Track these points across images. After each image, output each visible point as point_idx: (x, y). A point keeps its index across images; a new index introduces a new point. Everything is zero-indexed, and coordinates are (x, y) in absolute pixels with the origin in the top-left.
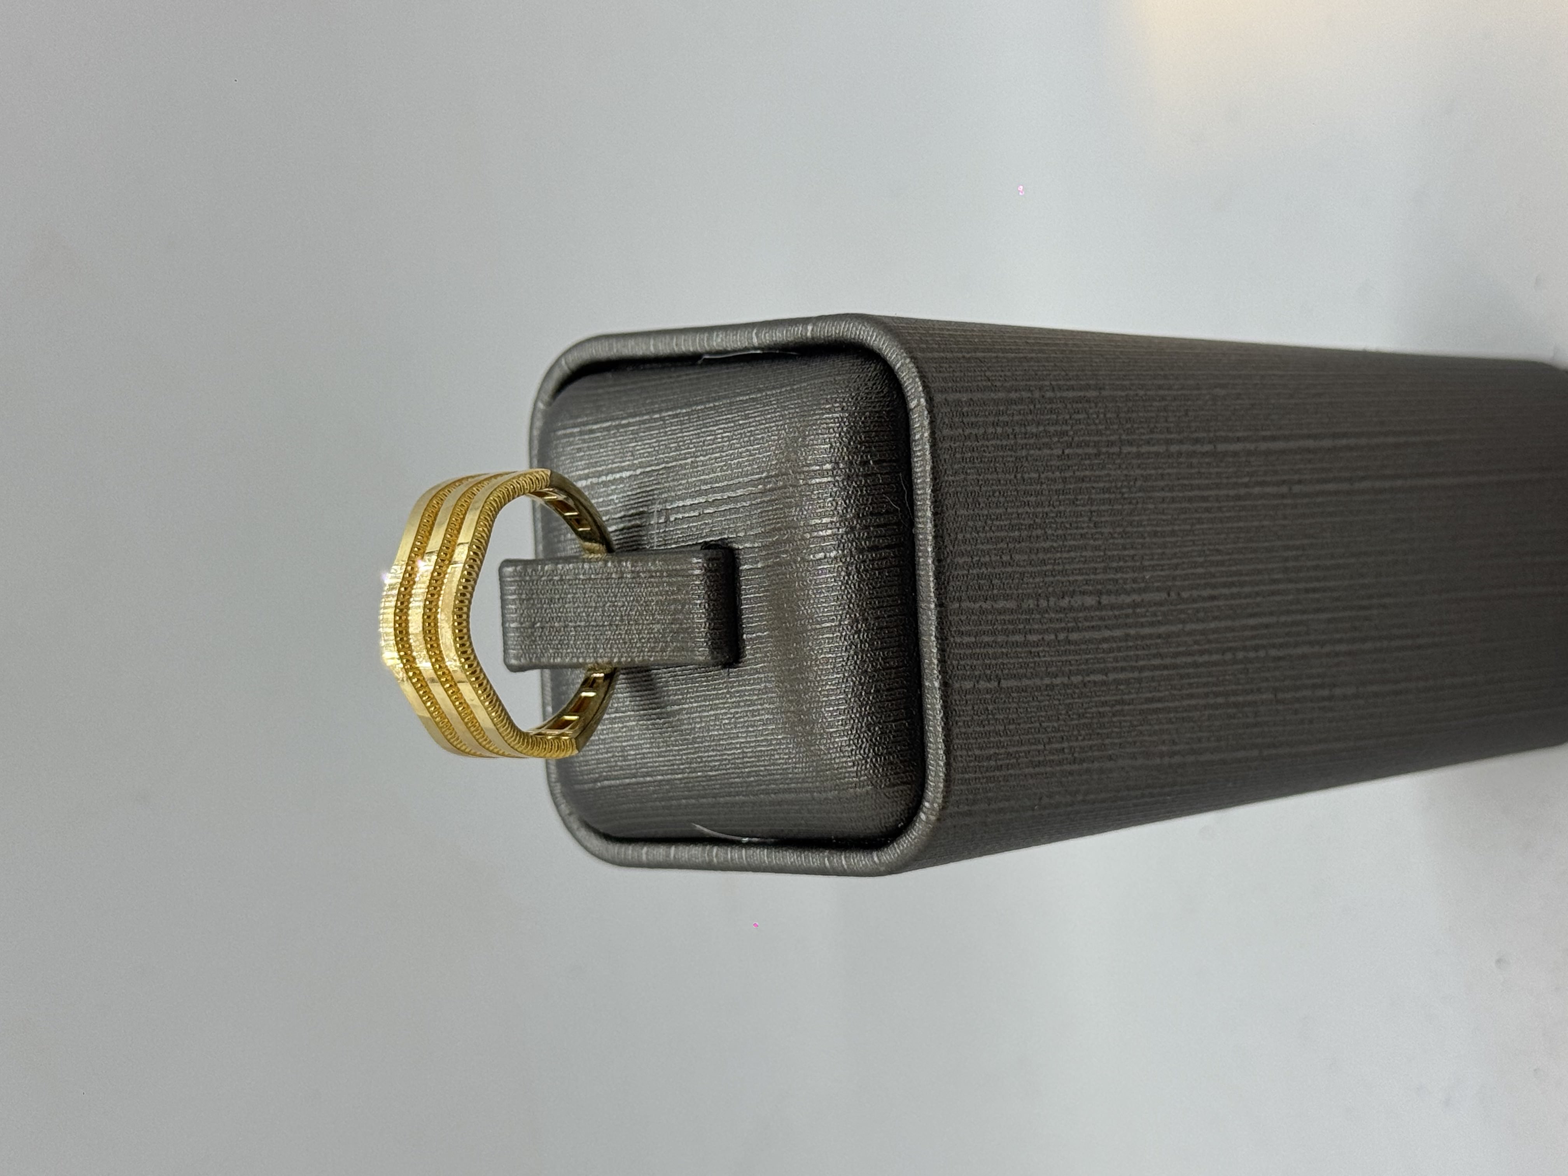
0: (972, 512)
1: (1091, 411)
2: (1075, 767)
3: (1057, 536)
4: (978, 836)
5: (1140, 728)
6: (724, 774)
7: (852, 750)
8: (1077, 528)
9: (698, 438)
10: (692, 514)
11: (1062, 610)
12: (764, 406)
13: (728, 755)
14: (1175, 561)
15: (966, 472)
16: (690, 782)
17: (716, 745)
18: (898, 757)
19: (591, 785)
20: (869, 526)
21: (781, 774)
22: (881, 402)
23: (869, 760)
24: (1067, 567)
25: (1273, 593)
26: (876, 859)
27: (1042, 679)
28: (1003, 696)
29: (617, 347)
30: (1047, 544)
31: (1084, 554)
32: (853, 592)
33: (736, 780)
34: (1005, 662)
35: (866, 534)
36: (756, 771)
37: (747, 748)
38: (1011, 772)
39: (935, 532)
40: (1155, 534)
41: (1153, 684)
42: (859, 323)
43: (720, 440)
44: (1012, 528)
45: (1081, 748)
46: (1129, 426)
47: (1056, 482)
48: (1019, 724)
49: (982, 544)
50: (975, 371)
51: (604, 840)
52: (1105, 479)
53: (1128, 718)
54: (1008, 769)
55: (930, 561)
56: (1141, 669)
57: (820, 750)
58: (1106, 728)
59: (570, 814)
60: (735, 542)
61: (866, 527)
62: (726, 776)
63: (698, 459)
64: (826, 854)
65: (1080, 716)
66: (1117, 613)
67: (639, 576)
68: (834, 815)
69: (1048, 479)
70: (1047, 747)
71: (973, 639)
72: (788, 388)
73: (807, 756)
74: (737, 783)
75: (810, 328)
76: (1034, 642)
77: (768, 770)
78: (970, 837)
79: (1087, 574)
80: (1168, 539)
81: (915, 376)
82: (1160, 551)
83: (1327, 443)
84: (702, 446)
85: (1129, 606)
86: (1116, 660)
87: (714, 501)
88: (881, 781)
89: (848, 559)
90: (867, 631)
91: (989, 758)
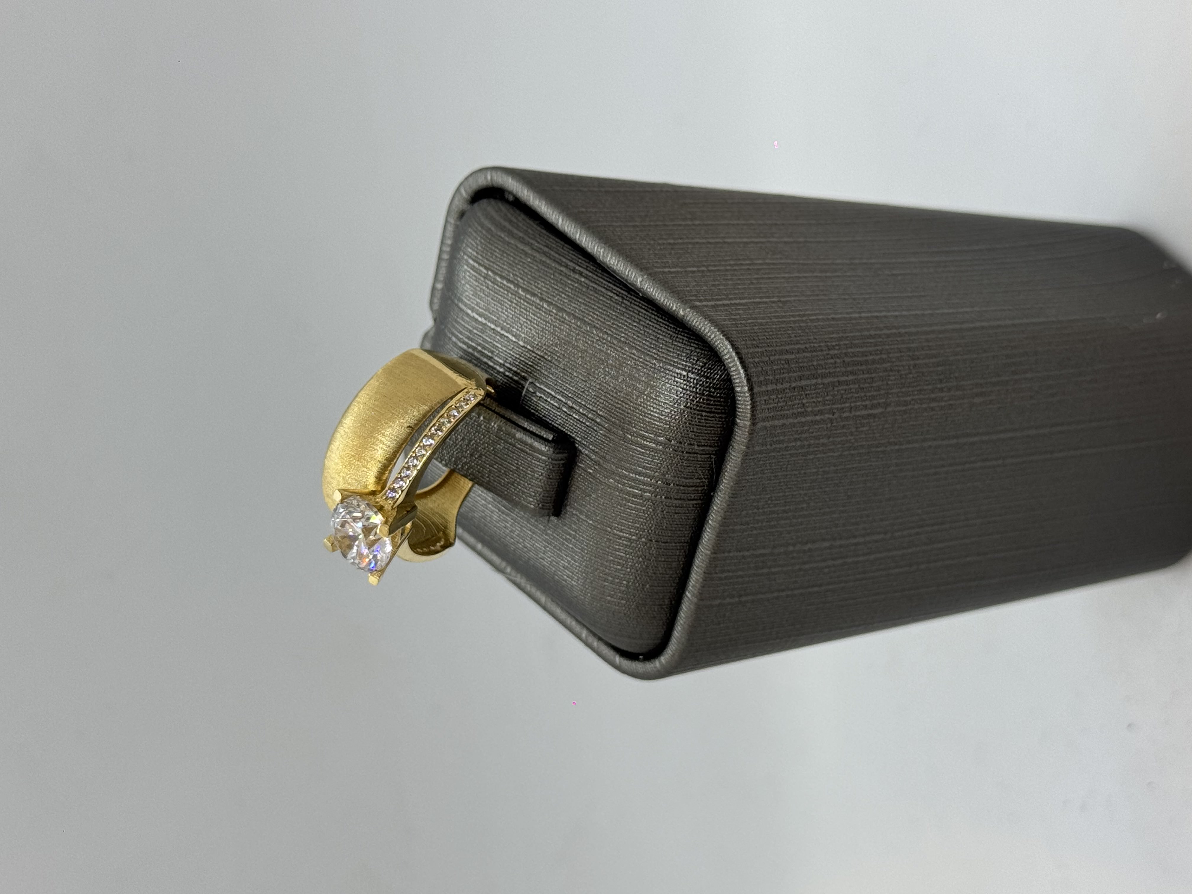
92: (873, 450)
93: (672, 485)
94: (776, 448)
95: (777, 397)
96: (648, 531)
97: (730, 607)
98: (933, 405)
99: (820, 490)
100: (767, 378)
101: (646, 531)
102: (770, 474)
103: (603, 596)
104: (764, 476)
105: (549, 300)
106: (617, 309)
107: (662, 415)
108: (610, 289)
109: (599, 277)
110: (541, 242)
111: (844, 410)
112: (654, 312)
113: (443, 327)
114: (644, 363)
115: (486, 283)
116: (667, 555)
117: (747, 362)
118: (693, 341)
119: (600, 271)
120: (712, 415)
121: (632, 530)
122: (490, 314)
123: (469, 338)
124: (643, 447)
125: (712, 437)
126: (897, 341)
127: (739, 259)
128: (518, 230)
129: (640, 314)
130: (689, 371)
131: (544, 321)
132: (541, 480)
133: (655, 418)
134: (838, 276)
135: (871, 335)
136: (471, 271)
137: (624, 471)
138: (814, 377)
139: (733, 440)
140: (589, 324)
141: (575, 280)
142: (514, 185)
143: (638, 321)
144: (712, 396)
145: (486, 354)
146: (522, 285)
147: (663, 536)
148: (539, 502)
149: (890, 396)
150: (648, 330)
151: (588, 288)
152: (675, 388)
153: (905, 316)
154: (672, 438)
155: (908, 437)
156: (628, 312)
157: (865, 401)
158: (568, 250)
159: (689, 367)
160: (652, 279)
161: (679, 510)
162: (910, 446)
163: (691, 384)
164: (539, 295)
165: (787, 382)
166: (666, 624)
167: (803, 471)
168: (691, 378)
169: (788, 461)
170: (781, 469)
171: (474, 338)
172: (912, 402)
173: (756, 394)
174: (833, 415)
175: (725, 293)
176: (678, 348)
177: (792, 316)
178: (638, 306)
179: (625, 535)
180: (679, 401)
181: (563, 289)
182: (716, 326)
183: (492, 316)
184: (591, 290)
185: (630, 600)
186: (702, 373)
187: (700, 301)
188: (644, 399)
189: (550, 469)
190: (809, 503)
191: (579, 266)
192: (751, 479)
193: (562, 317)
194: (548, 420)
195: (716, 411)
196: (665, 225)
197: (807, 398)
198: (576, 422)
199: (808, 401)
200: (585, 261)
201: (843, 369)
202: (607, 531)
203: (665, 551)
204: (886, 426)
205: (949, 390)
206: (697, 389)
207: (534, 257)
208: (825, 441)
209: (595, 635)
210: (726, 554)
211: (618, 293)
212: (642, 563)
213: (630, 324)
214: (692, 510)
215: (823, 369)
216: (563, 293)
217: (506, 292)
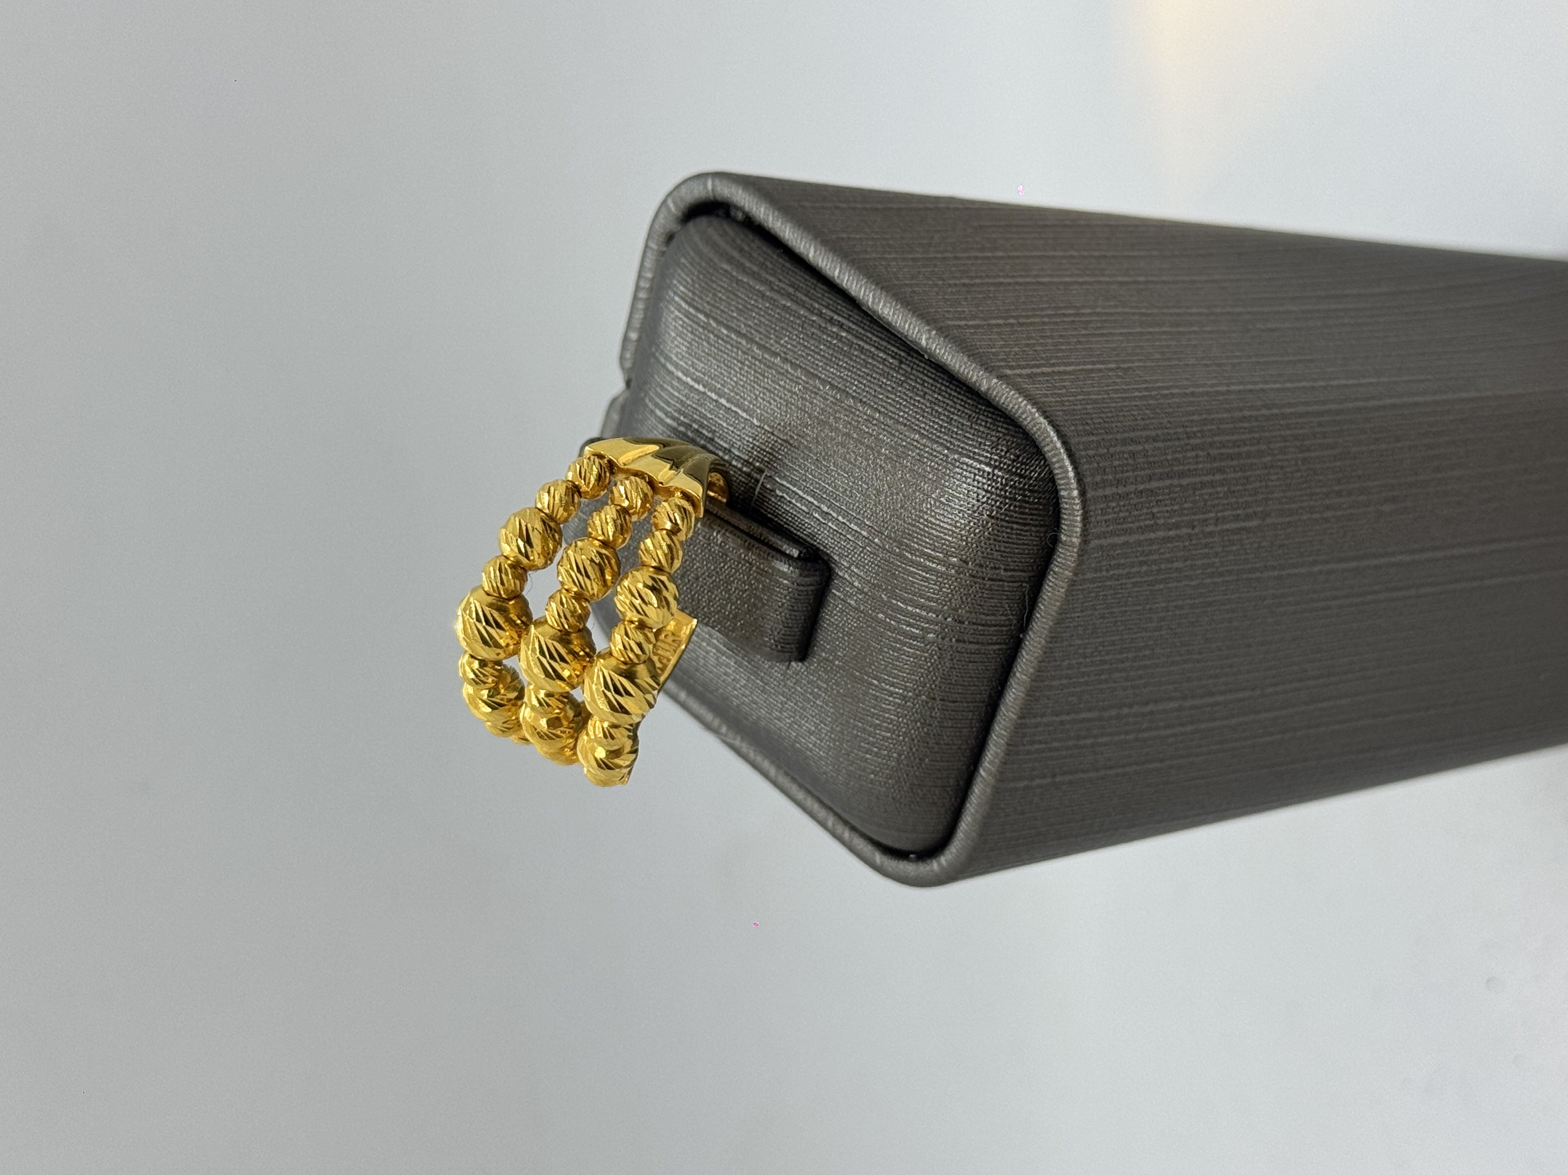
92: (1245, 576)
93: (967, 623)
94: (1115, 574)
95: (1118, 504)
96: (931, 685)
97: (1038, 791)
98: (1329, 514)
99: (1169, 631)
100: (1106, 477)
101: (928, 685)
102: (1102, 611)
103: (863, 773)
104: (1096, 613)
105: (798, 362)
106: (893, 376)
107: (956, 527)
108: (882, 348)
109: (866, 331)
110: (784, 280)
111: (1208, 522)
112: (944, 382)
113: (643, 395)
114: (931, 454)
115: (706, 335)
116: (955, 719)
117: (1077, 456)
118: (1000, 424)
119: (868, 323)
120: (1027, 528)
121: (908, 684)
122: (712, 379)
123: (679, 411)
124: (928, 570)
125: (1025, 558)
126: (1281, 426)
127: (1060, 308)
128: (751, 261)
129: (926, 385)
130: (995, 467)
131: (790, 391)
132: (781, 613)
133: (946, 531)
134: (1195, 332)
135: (1245, 418)
136: (686, 319)
137: (899, 603)
138: (1169, 476)
139: (1055, 562)
140: (853, 397)
141: (832, 334)
142: (745, 199)
143: (922, 393)
144: (1027, 502)
145: (704, 435)
146: (757, 339)
147: (951, 692)
148: (777, 643)
149: (1271, 502)
150: (937, 408)
151: (851, 347)
152: (976, 489)
153: (1289, 389)
154: (969, 559)
155: (1292, 558)
156: (910, 382)
157: (1236, 509)
158: (823, 292)
159: (996, 461)
160: (944, 335)
161: (974, 658)
162: (1296, 571)
163: (999, 485)
164: (783, 355)
165: (1132, 483)
166: (949, 812)
167: (1148, 607)
168: (998, 477)
169: (1129, 593)
170: (1119, 603)
171: (687, 411)
172: (1300, 511)
173: (1090, 500)
174: (1193, 529)
175: (1044, 356)
176: (980, 434)
177: (1137, 389)
178: (923, 373)
179: (897, 690)
180: (981, 509)
181: (817, 347)
182: (1034, 404)
183: (713, 382)
184: (855, 349)
185: (902, 779)
186: (1014, 470)
187: (1011, 368)
188: (931, 504)
189: (795, 599)
190: (1153, 649)
191: (839, 315)
192: (1079, 617)
193: (815, 387)
194: (792, 529)
195: (1031, 522)
196: (956, 258)
197: (1159, 506)
198: (833, 533)
199: (1160, 509)
200: (845, 307)
201: (1209, 466)
202: (872, 684)
203: (953, 713)
204: (1262, 544)
205: (1350, 494)
206: (1006, 491)
207: (775, 300)
208: (1179, 564)
209: (846, 823)
210: (1039, 719)
211: (893, 354)
212: (920, 729)
213: (911, 398)
214: (993, 658)
215: (1180, 464)
216: (816, 353)
217: (735, 350)
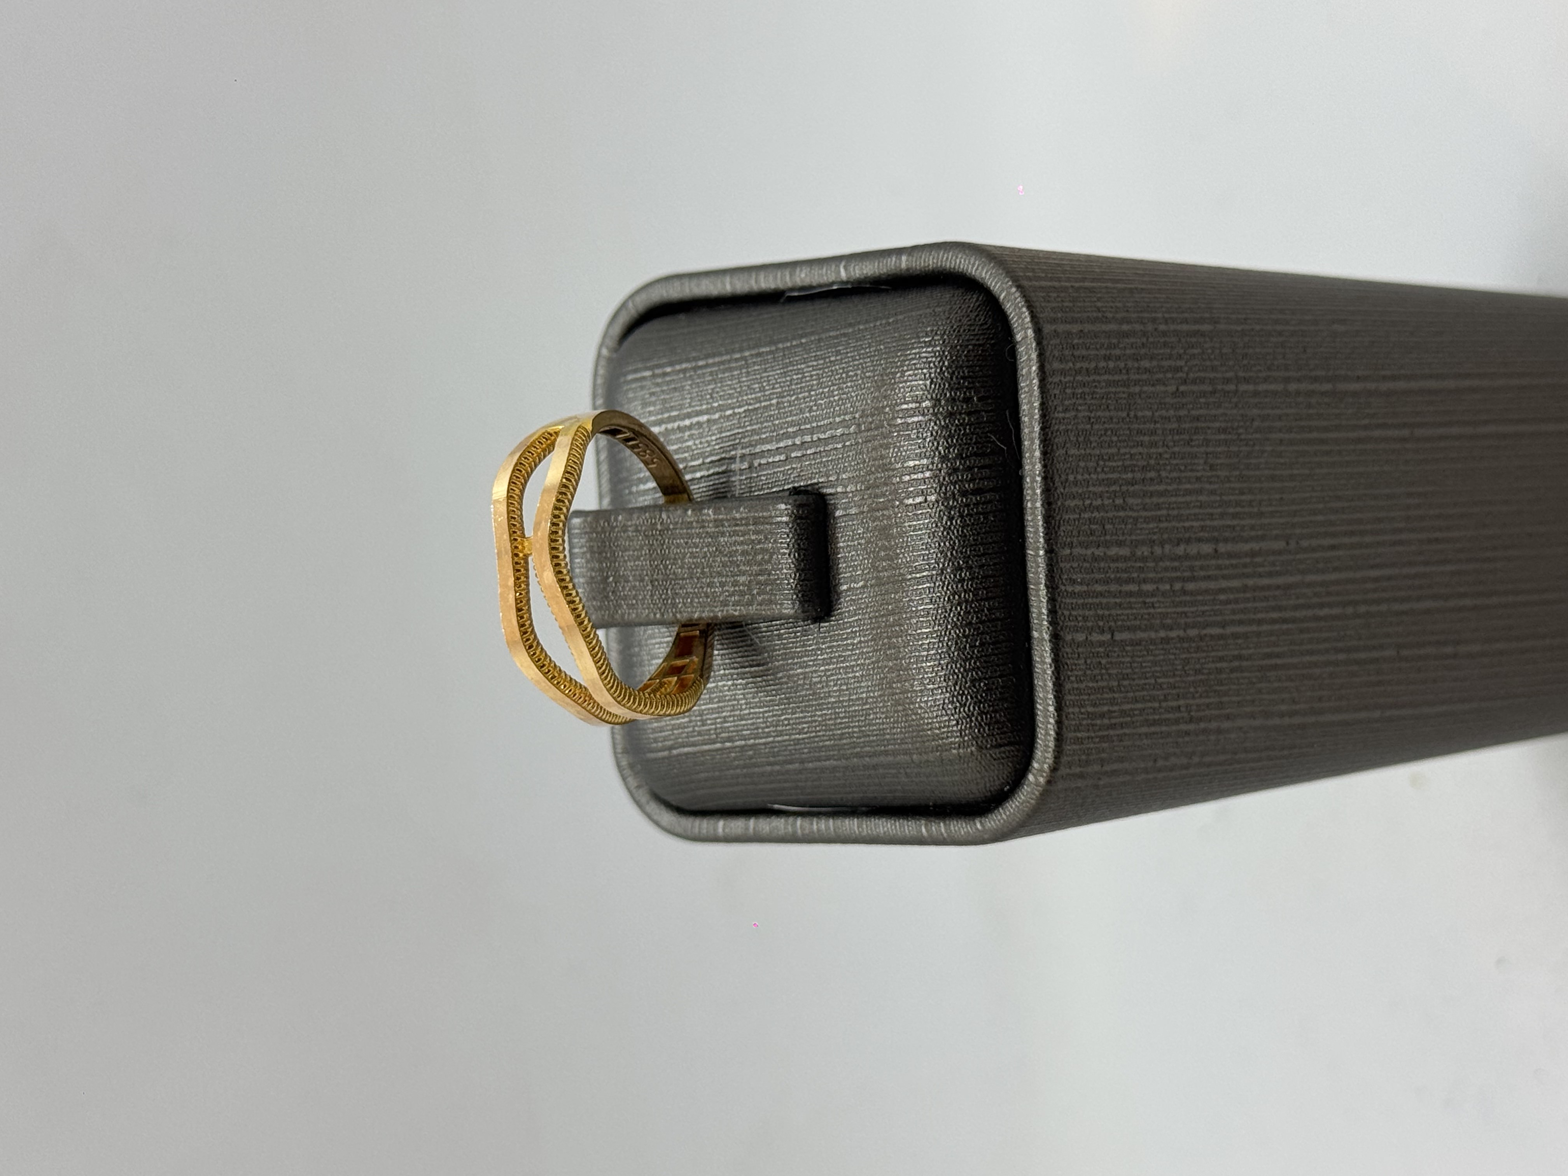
0: (1083, 452)
1: (1206, 346)
2: (1191, 727)
3: (1171, 479)
4: (1090, 800)
5: (1259, 685)
6: (813, 737)
7: (955, 708)
8: (1192, 470)
9: (785, 377)
10: (777, 459)
11: (1178, 558)
12: (857, 341)
13: (819, 716)
14: (1294, 508)
15: (1077, 410)
16: (776, 747)
17: (806, 706)
18: (1005, 715)
19: (666, 753)
20: (973, 467)
21: (877, 735)
22: (985, 334)
23: (973, 719)
24: (1182, 512)
25: (1395, 543)
26: (979, 826)
27: (1156, 631)
28: (1116, 649)
29: (689, 286)
30: (1161, 488)
31: (1201, 498)
32: (957, 537)
33: (828, 743)
34: (1119, 612)
35: (969, 476)
36: (849, 733)
37: (839, 708)
38: (1127, 731)
39: (1044, 472)
40: (1273, 478)
41: (1273, 638)
42: (960, 251)
43: (808, 379)
44: (1125, 469)
45: (1197, 705)
46: (1245, 362)
47: (1170, 421)
48: (1134, 680)
49: (1094, 485)
50: (1084, 301)
51: (676, 814)
52: (1221, 419)
53: (1246, 674)
54: (1122, 727)
55: (1038, 504)
56: (1260, 622)
57: (921, 708)
58: (1222, 685)
59: (638, 787)
60: (827, 487)
61: (969, 469)
62: (817, 739)
63: (785, 400)
64: (923, 822)
65: (1198, 672)
66: (1234, 562)
67: (723, 526)
68: (935, 779)
69: (1162, 417)
70: (1164, 704)
71: (1085, 588)
72: (884, 322)
73: (907, 715)
74: (828, 746)
75: (904, 258)
76: (1148, 591)
77: (863, 731)
78: (1080, 801)
79: (1202, 520)
80: (1286, 484)
81: (1023, 306)
82: (1278, 496)
83: (1451, 384)
84: (788, 386)
85: (1246, 555)
86: (1234, 612)
87: (803, 443)
88: (987, 741)
89: (951, 503)
90: (972, 579)
91: (1102, 716)
